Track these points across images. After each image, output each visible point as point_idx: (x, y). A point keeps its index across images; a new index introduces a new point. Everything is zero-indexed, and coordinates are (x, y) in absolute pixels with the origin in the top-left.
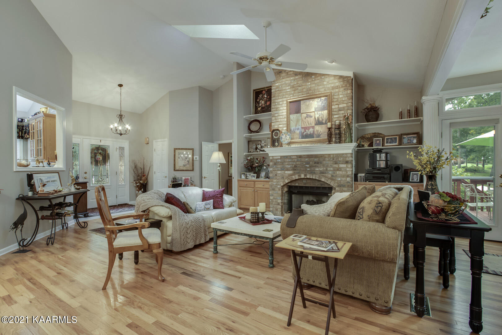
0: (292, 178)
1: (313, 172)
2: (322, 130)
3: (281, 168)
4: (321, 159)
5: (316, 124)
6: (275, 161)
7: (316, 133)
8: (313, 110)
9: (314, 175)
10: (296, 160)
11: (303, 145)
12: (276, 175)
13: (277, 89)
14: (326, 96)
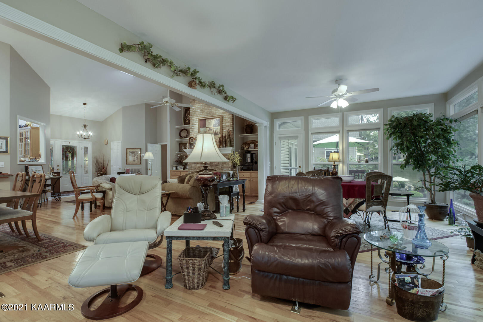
8: (212, 126)
9: (212, 167)
12: (191, 167)
13: (193, 111)
14: (219, 118)
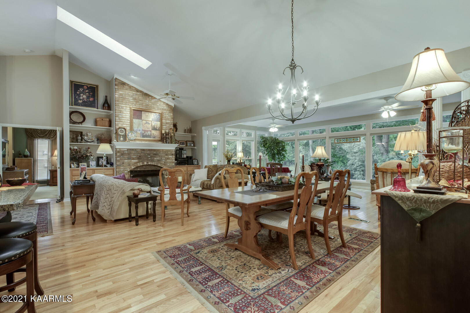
0: (137, 165)
1: (152, 161)
2: (156, 133)
3: (128, 158)
4: (158, 153)
5: (152, 129)
6: (122, 152)
7: (152, 135)
8: (151, 120)
9: (153, 163)
10: (140, 152)
11: (143, 142)
12: (123, 163)
13: (121, 96)
14: (160, 113)
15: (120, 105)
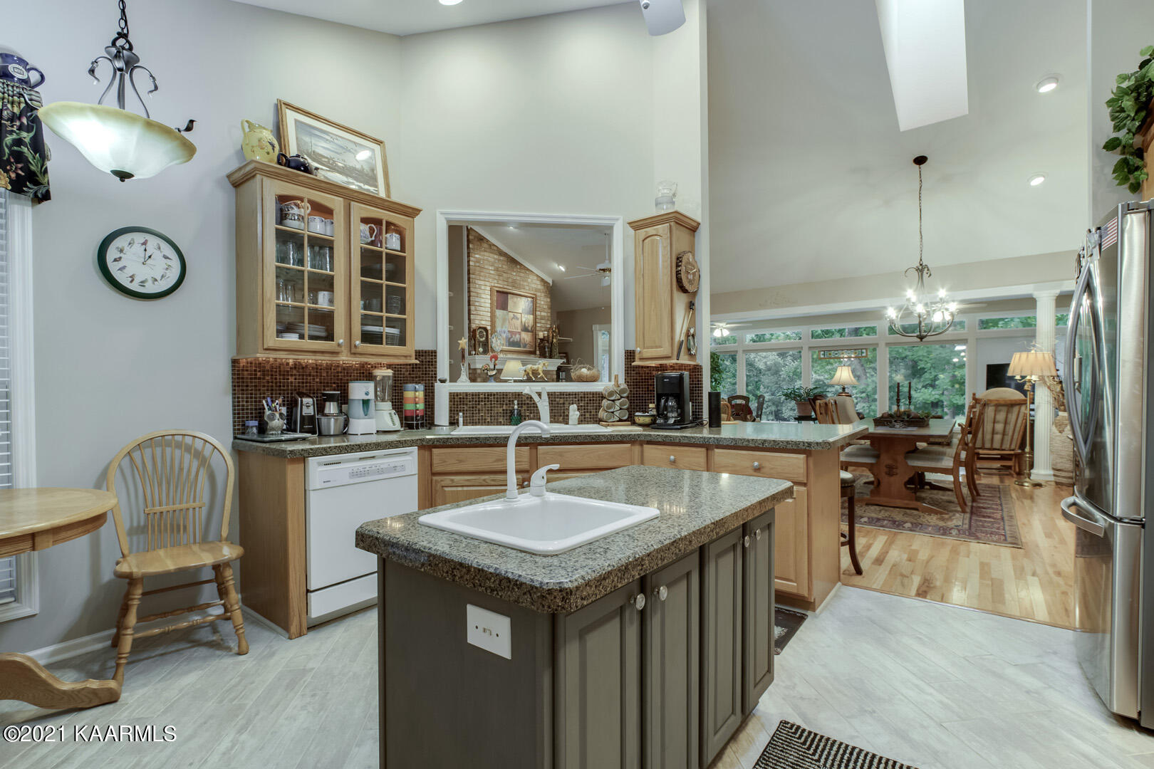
2: (527, 337)
5: (522, 330)
7: (522, 341)
8: (520, 311)
13: (478, 264)
14: (533, 298)
15: (477, 281)
